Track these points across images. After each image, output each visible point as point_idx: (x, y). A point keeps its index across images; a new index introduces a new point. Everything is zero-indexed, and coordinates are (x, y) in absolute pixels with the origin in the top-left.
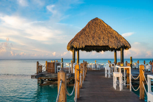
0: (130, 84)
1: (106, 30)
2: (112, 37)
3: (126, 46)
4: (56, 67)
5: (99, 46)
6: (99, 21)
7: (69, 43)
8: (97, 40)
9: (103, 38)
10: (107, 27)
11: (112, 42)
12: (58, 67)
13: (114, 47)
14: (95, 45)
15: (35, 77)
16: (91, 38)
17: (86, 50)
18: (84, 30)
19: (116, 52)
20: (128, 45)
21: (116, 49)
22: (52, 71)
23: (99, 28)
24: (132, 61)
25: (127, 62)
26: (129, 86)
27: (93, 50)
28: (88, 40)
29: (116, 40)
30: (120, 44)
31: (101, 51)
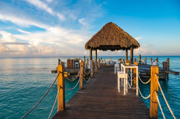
0: (137, 87)
1: (118, 32)
2: (123, 38)
3: (135, 46)
4: (75, 64)
5: (112, 46)
6: (113, 25)
7: (86, 44)
8: (110, 41)
9: (116, 39)
10: (119, 29)
11: (123, 42)
12: (76, 63)
13: (125, 46)
14: (108, 44)
15: (54, 72)
16: (105, 39)
17: (102, 50)
18: (99, 32)
19: (127, 51)
20: (137, 45)
21: (126, 47)
22: (71, 67)
23: (112, 31)
24: (140, 58)
25: (135, 59)
26: (136, 89)
27: (109, 50)
28: (103, 41)
29: (127, 40)
30: (130, 44)
31: (115, 50)
